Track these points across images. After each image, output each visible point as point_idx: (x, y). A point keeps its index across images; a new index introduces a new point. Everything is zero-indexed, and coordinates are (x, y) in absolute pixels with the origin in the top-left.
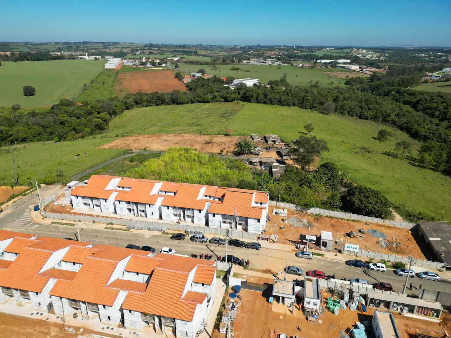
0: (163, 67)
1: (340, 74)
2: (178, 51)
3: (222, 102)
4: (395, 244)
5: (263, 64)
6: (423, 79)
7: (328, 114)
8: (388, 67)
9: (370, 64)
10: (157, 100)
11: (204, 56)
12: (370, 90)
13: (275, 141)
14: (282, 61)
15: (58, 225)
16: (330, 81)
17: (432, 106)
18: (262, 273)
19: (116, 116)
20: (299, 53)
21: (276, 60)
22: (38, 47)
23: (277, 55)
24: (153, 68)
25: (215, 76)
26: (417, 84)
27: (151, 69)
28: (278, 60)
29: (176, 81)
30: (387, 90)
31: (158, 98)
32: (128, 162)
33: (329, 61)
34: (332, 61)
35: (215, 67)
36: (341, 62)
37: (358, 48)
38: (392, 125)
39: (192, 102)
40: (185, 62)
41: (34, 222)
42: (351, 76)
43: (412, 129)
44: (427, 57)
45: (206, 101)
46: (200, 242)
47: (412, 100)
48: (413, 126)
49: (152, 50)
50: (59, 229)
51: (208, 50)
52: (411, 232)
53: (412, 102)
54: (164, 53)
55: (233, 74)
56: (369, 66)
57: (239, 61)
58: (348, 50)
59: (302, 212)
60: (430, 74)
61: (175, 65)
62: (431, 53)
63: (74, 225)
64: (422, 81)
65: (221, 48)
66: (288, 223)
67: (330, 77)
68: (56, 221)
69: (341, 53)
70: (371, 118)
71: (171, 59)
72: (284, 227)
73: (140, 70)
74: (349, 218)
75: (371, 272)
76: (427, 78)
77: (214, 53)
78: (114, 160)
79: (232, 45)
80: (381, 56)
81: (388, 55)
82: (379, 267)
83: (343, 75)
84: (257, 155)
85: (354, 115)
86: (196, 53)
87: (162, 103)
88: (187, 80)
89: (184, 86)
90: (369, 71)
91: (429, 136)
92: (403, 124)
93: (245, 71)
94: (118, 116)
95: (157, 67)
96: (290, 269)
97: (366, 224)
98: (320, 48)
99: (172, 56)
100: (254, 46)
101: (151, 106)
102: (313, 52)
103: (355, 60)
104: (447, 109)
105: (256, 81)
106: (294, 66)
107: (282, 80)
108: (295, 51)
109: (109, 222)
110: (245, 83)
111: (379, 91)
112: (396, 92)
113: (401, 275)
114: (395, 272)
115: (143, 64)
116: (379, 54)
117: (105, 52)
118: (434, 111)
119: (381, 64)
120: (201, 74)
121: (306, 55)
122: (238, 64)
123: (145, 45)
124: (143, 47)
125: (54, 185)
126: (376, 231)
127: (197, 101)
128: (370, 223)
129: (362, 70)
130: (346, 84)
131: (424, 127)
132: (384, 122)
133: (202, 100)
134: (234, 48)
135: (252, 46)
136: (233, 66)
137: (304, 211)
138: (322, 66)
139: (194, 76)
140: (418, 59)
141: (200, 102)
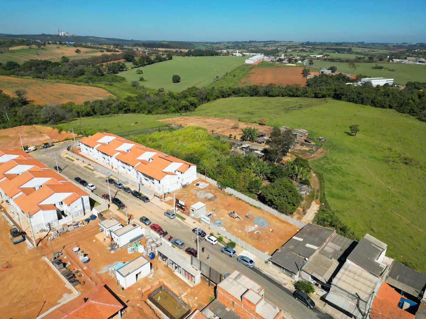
0: (297, 64)
5: (421, 64)
10: (252, 92)
11: (358, 53)
22: (213, 45)
24: (286, 64)
31: (254, 90)
40: (326, 60)
41: (59, 155)
45: (296, 95)
49: (306, 48)
54: (313, 51)
55: (370, 72)
57: (390, 59)
59: (221, 189)
66: (196, 193)
72: (186, 195)
73: (273, 65)
82: (210, 239)
86: (349, 51)
93: (389, 70)
94: (209, 102)
95: (292, 63)
99: (318, 53)
105: (391, 81)
109: (89, 164)
113: (223, 252)
117: (262, 50)
122: (386, 62)
123: (302, 44)
124: (299, 45)
126: (260, 219)
133: (292, 94)
141: (290, 96)
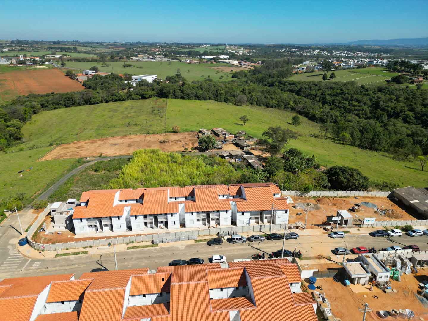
0: (47, 65)
1: (225, 68)
2: (53, 47)
3: (139, 99)
4: (390, 211)
5: (153, 60)
6: (294, 71)
7: (241, 105)
8: (260, 61)
9: (246, 59)
10: (66, 102)
11: (85, 52)
12: (257, 81)
13: (225, 134)
14: (169, 57)
15: (66, 257)
16: (220, 75)
17: (312, 93)
18: (317, 260)
19: (25, 123)
20: (181, 49)
21: (164, 57)
23: (161, 51)
24: (36, 67)
25: (112, 74)
26: (291, 75)
27: (33, 67)
28: (166, 56)
29: (68, 79)
30: (271, 82)
31: (68, 99)
32: (92, 173)
33: (212, 57)
34: (214, 57)
35: (106, 64)
36: (222, 58)
37: (230, 45)
38: (293, 111)
39: (107, 102)
40: (71, 60)
41: (30, 260)
42: (235, 70)
43: (309, 113)
44: (286, 52)
45: (121, 99)
46: (240, 242)
47: (295, 89)
48: (309, 111)
49: (24, 47)
50: (72, 261)
51: (87, 46)
52: (388, 199)
53: (295, 91)
54: (39, 51)
55: (128, 70)
56: (246, 61)
57: (128, 58)
58: (223, 47)
59: (302, 196)
60: (297, 67)
61: (60, 62)
62: (288, 49)
63: (86, 252)
64: (294, 73)
65: (101, 44)
66: (299, 209)
67: (218, 72)
68: (60, 252)
69: (218, 50)
70: (275, 107)
71: (52, 57)
72: (301, 214)
73: (20, 69)
74: (340, 196)
75: (392, 238)
76: (297, 70)
77: (95, 50)
78: (74, 172)
79: (112, 42)
80: (250, 52)
81: (255, 51)
82: (397, 233)
83: (228, 70)
84: (220, 149)
85: (262, 105)
86: (75, 50)
87: (73, 104)
88: (82, 78)
89: (81, 85)
90: (248, 66)
91: (324, 118)
92: (301, 109)
93: (138, 67)
94: (28, 123)
95: (40, 65)
96: (340, 251)
97: (355, 198)
98: (199, 45)
99: (51, 52)
100: (134, 43)
101: (60, 108)
102: (193, 48)
103: (233, 56)
104: (324, 95)
105: (155, 77)
106: (183, 62)
107: (178, 76)
108: (177, 48)
109: (128, 241)
110: (146, 80)
111: (265, 83)
112: (278, 83)
113: (414, 236)
114: (407, 234)
115: (21, 62)
116: (248, 50)
118: (314, 97)
119: (254, 59)
120: (94, 71)
121: (188, 51)
122: (128, 60)
123: (11, 42)
124: (10, 43)
125: (22, 211)
126: (368, 203)
127: (112, 99)
128: (358, 197)
129: (241, 65)
130: (233, 77)
131: (319, 111)
132: (286, 109)
133: (117, 98)
134: (114, 45)
135: (133, 43)
136: (124, 63)
137: (303, 196)
138: (207, 61)
139: (87, 74)
140: (281, 55)
141: (116, 101)
